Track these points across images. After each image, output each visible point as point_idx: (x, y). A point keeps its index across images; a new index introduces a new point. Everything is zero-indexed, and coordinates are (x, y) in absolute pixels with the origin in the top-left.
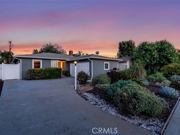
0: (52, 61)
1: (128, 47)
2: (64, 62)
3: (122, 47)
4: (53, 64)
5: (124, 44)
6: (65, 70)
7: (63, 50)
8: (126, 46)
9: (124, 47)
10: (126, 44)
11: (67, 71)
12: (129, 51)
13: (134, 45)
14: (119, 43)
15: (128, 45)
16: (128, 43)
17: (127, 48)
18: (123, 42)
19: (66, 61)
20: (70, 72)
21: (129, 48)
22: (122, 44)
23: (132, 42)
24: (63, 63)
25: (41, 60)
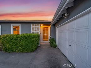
25: (20, 25)
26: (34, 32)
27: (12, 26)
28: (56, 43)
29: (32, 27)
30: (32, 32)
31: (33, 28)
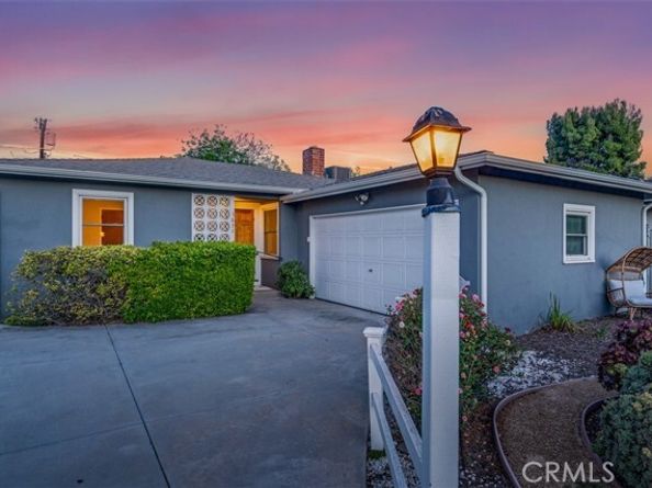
0: (200, 201)
1: (604, 136)
2: (274, 206)
3: (564, 138)
4: (206, 220)
5: (580, 123)
6: (280, 259)
7: (277, 157)
8: (593, 133)
9: (578, 136)
10: (591, 122)
11: (290, 266)
12: (607, 156)
13: (636, 124)
14: (550, 118)
15: (602, 131)
16: (599, 116)
17: (594, 143)
18: (572, 114)
19: (285, 199)
20: (307, 273)
21: (610, 143)
22: (570, 125)
23: (623, 111)
24: (266, 213)
25: (131, 195)
26: (206, 232)
27: (78, 196)
28: (308, 277)
29: (194, 207)
30: (194, 232)
31: (200, 213)
